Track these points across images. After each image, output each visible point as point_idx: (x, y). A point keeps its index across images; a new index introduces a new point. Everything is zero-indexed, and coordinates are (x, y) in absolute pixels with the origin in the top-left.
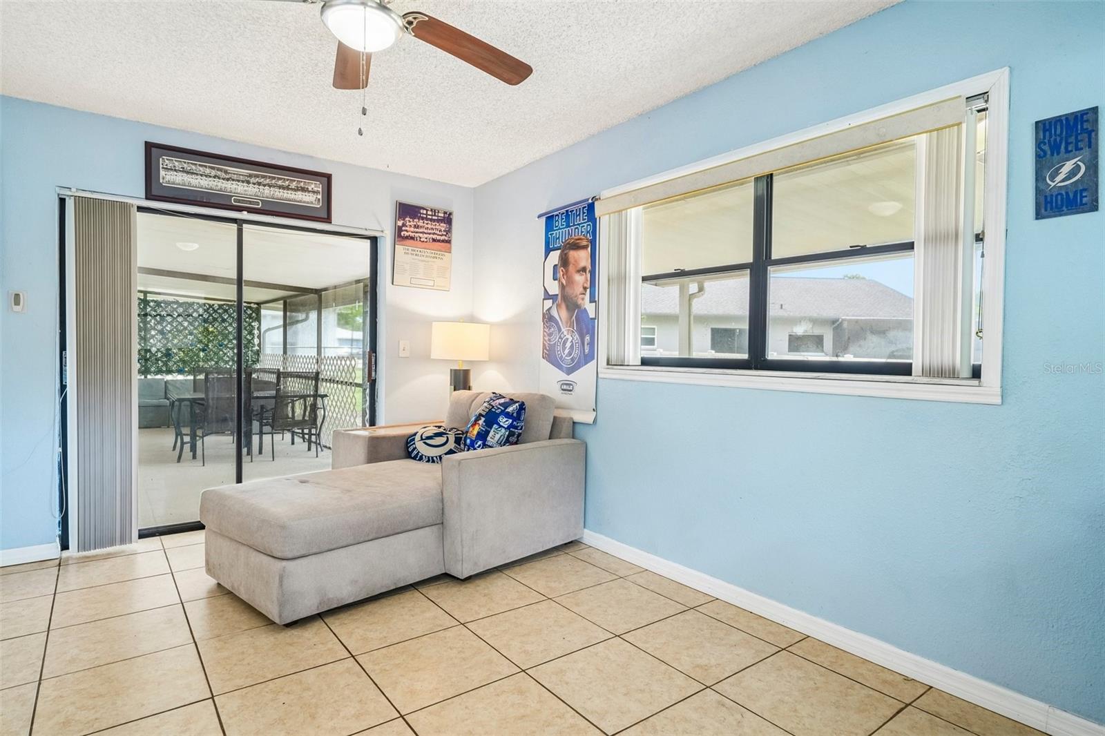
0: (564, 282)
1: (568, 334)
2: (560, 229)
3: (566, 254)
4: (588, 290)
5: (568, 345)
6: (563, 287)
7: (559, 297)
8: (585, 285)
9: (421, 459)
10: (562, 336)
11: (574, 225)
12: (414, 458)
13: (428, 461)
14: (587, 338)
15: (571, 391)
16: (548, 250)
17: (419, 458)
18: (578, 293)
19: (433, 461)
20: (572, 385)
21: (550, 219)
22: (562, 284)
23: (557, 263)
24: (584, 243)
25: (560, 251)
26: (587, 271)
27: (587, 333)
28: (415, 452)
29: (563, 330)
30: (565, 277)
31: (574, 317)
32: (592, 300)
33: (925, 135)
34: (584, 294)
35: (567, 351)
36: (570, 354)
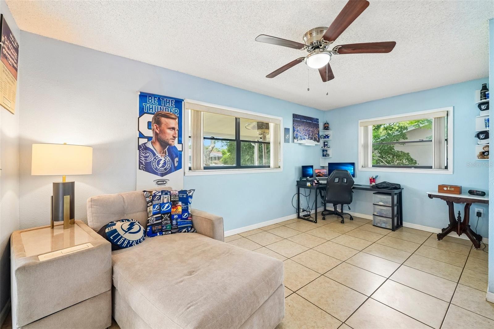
0: (158, 132)
1: (162, 157)
2: (152, 104)
3: (158, 118)
4: (177, 139)
5: (162, 162)
6: (156, 134)
7: (154, 139)
8: (174, 136)
9: (131, 245)
10: (157, 158)
11: (165, 106)
12: (126, 247)
13: (137, 243)
14: (177, 159)
15: (165, 184)
16: (142, 113)
17: (130, 244)
18: (169, 139)
19: (140, 242)
20: (165, 181)
21: (144, 97)
22: (156, 132)
23: (151, 121)
24: (174, 117)
25: (154, 115)
26: (176, 130)
27: (177, 156)
28: (126, 242)
29: (157, 155)
30: (158, 129)
31: (166, 149)
32: (180, 142)
33: (273, 124)
34: (174, 139)
35: (160, 165)
36: (163, 166)
